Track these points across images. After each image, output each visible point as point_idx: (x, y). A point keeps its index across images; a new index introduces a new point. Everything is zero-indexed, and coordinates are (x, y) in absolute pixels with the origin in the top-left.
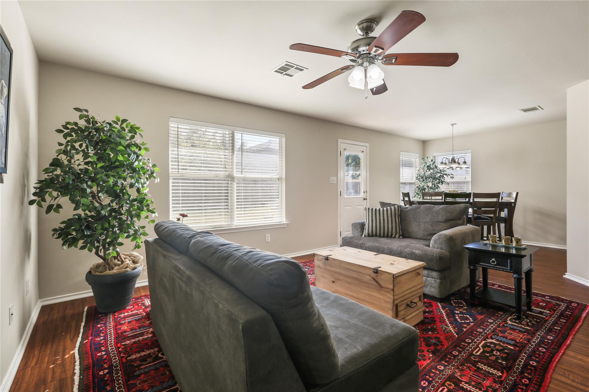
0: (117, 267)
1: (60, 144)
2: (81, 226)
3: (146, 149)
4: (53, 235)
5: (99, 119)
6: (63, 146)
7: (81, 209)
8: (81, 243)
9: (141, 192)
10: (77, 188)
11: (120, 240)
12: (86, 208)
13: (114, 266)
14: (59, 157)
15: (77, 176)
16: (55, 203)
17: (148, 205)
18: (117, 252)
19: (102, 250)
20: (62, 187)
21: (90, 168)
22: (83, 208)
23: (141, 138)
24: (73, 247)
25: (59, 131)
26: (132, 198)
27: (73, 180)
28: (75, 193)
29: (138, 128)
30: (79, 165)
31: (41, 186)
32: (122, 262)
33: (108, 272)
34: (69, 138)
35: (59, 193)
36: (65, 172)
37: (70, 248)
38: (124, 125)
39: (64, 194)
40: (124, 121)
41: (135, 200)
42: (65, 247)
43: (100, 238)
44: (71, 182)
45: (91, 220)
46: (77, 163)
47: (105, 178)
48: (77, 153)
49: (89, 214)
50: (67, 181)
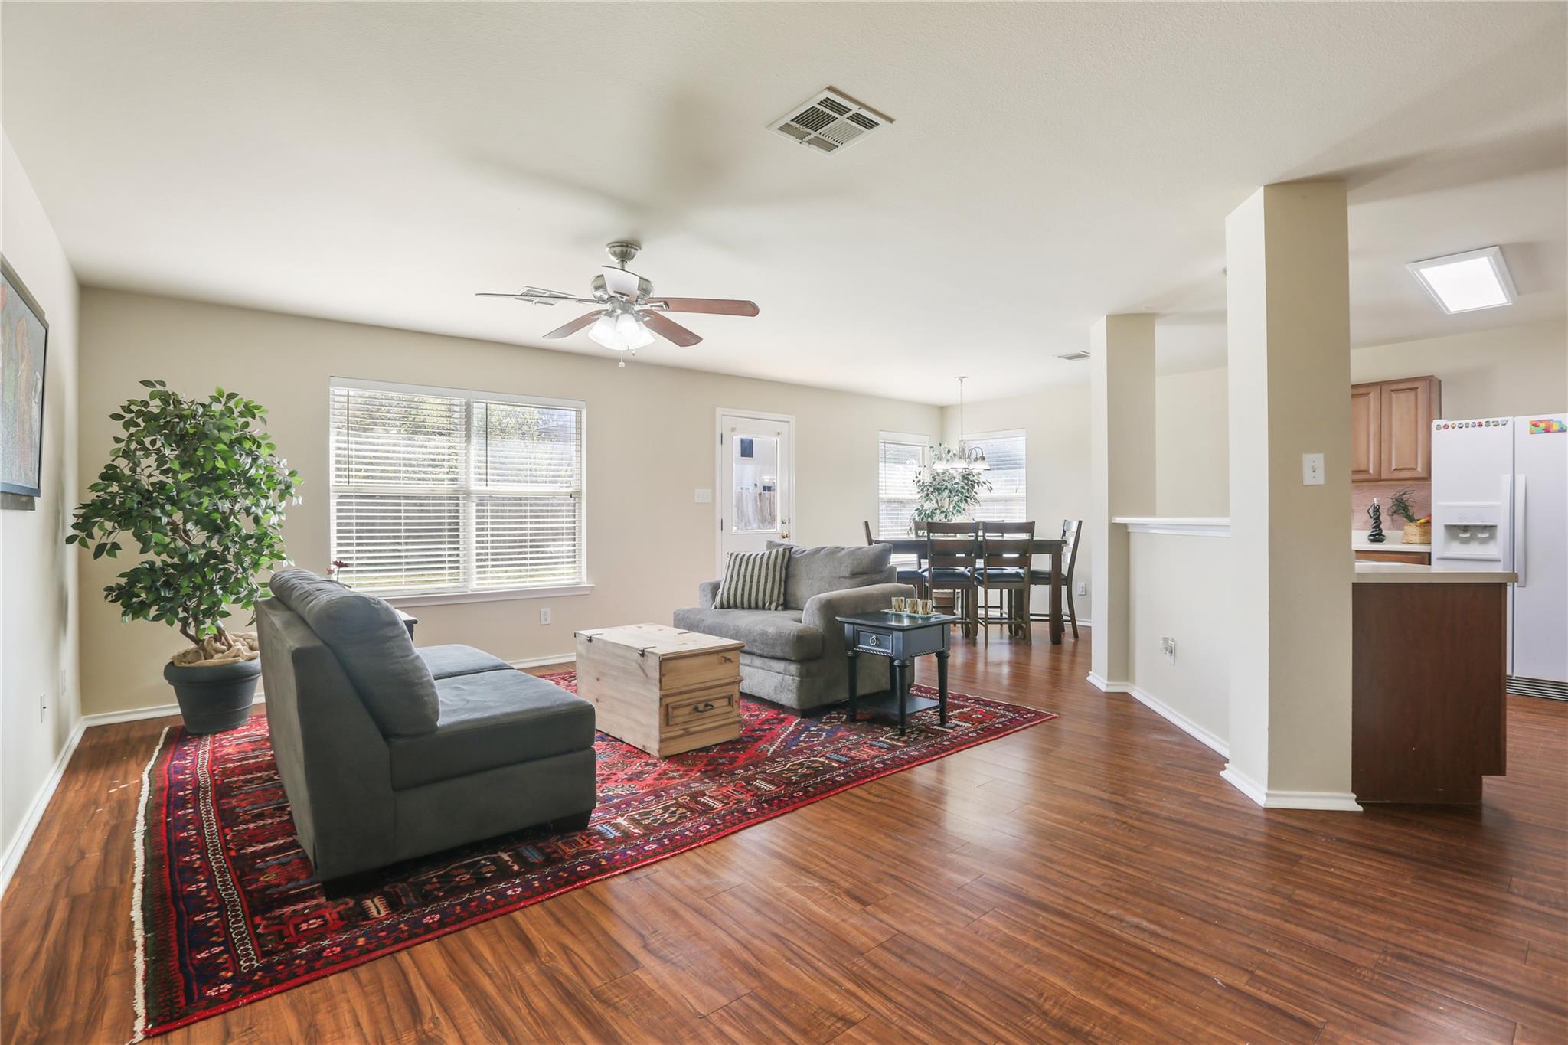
0: (220, 655)
1: (118, 440)
2: (154, 582)
3: (270, 446)
4: (106, 597)
5: (185, 397)
6: (124, 443)
7: (152, 551)
8: (153, 611)
9: (262, 522)
10: (145, 516)
11: (224, 607)
12: (160, 549)
13: (213, 652)
14: (116, 463)
15: (146, 495)
16: (109, 541)
17: (271, 546)
18: (219, 629)
19: (193, 624)
20: (119, 515)
21: (170, 481)
22: (157, 550)
23: (263, 425)
24: (141, 618)
25: (116, 417)
26: (244, 532)
27: (139, 503)
28: (142, 524)
29: (257, 408)
30: (150, 476)
31: (84, 513)
32: (230, 646)
33: (203, 662)
34: (133, 430)
35: (116, 524)
36: (126, 490)
37: (136, 621)
38: (231, 404)
39: (124, 527)
40: (232, 396)
41: (250, 537)
42: (127, 618)
43: (188, 603)
44: (136, 506)
45: (172, 571)
46: (147, 472)
47: (193, 498)
48: (147, 456)
49: (169, 561)
50: (128, 505)
